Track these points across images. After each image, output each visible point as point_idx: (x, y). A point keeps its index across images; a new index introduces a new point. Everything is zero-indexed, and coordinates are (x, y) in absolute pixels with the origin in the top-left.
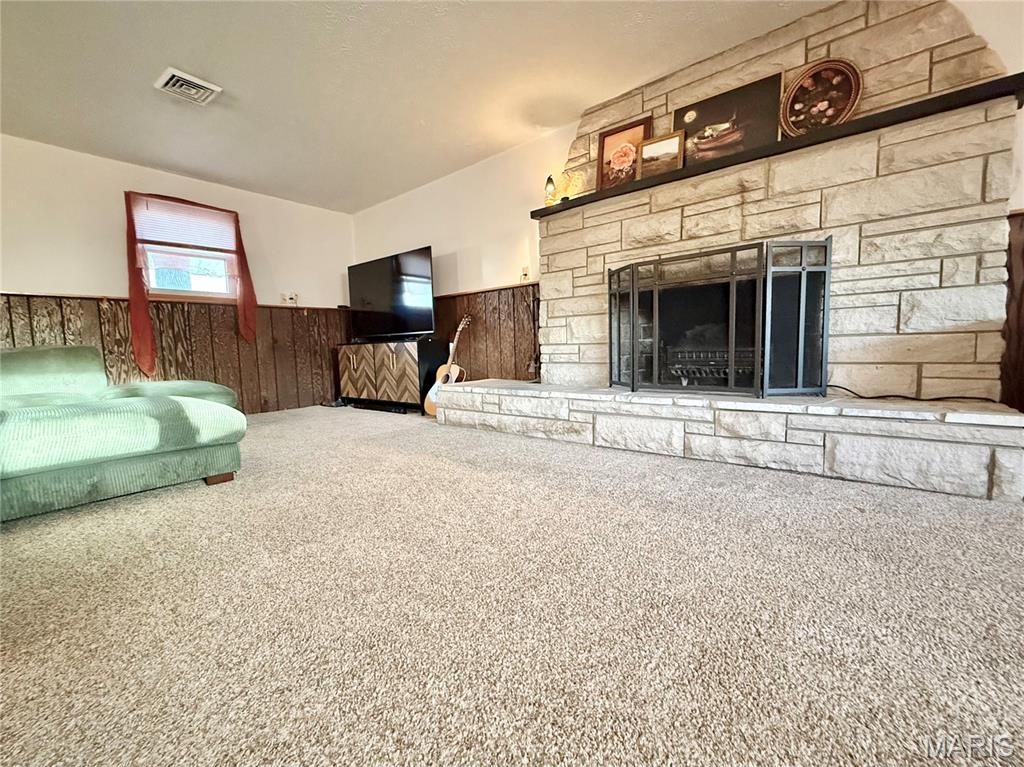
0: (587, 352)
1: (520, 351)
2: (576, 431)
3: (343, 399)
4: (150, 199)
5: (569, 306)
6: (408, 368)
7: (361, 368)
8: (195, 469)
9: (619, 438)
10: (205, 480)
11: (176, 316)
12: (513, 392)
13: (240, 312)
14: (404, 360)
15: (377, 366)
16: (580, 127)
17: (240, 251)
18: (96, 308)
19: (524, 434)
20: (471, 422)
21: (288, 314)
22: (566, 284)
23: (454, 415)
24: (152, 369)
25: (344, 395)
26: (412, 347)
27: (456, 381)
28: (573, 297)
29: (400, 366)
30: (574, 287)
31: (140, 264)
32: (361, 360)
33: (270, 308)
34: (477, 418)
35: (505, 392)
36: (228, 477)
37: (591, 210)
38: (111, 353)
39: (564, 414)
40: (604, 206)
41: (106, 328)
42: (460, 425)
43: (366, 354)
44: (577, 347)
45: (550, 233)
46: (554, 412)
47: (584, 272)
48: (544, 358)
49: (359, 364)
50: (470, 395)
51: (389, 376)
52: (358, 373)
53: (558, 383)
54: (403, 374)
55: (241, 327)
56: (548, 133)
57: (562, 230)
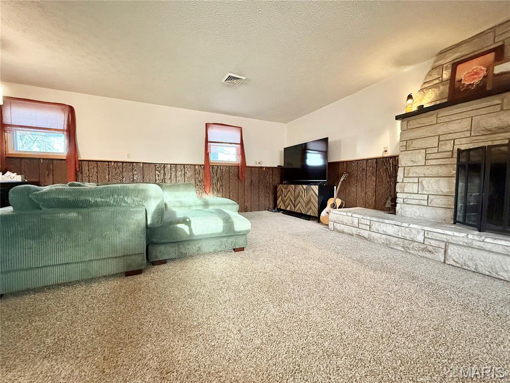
0: (434, 200)
1: (379, 194)
2: (430, 252)
3: (278, 209)
4: (213, 125)
5: (421, 171)
6: (312, 198)
7: (288, 196)
8: (231, 244)
9: (470, 263)
10: (234, 249)
11: (218, 171)
12: (381, 220)
13: (240, 170)
14: (310, 194)
15: (296, 196)
16: (435, 62)
17: (242, 144)
18: (194, 168)
19: (387, 245)
20: (350, 232)
21: (257, 169)
22: (420, 157)
23: (339, 227)
24: (209, 192)
25: (279, 207)
26: (316, 188)
27: (339, 208)
28: (425, 165)
29: (308, 197)
30: (426, 159)
31: (209, 151)
32: (288, 192)
33: (251, 167)
34: (354, 231)
35: (375, 219)
36: (242, 249)
37: (443, 112)
38: (197, 185)
39: (420, 238)
40: (457, 109)
41: (197, 175)
42: (343, 232)
43: (291, 190)
44: (427, 196)
45: (409, 127)
46: (412, 236)
47: (436, 150)
48: (399, 200)
49: (287, 194)
50: (350, 218)
51: (301, 201)
52: (286, 198)
53: (410, 216)
54: (310, 201)
55: (240, 175)
56: (408, 69)
57: (419, 126)
